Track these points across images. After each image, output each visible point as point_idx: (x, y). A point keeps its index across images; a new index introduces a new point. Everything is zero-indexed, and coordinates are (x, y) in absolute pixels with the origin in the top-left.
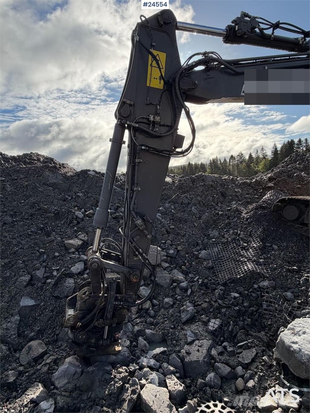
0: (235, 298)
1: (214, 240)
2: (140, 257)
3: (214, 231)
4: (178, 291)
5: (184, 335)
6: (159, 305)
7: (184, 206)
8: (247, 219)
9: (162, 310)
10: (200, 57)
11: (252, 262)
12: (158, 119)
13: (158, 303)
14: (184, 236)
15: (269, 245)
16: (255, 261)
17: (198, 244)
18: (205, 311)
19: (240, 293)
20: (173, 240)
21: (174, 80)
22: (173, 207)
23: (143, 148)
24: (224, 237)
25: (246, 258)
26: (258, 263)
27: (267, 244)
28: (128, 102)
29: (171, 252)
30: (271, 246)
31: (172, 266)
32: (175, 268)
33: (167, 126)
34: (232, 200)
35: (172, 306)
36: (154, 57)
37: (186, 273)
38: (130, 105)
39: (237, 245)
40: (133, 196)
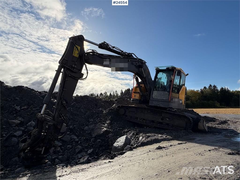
0: (99, 141)
1: (91, 123)
2: (62, 118)
3: (91, 119)
4: (74, 143)
5: (77, 156)
6: (65, 149)
7: (78, 109)
8: (105, 113)
9: (66, 151)
10: (91, 51)
11: (106, 128)
12: (75, 66)
13: (64, 148)
14: (77, 121)
15: (113, 122)
16: (107, 127)
17: (84, 125)
18: (86, 147)
19: (101, 140)
20: (72, 122)
21: (82, 56)
22: (72, 109)
23: (69, 75)
24: (95, 121)
25: (104, 127)
26: (108, 128)
27: (112, 122)
28: (66, 59)
29: (71, 127)
30: (114, 123)
31: (71, 134)
32: (73, 134)
33: (78, 69)
34: (100, 107)
35: (71, 148)
36: (77, 47)
37: (78, 137)
38: (66, 60)
39: (101, 123)
40: (63, 92)
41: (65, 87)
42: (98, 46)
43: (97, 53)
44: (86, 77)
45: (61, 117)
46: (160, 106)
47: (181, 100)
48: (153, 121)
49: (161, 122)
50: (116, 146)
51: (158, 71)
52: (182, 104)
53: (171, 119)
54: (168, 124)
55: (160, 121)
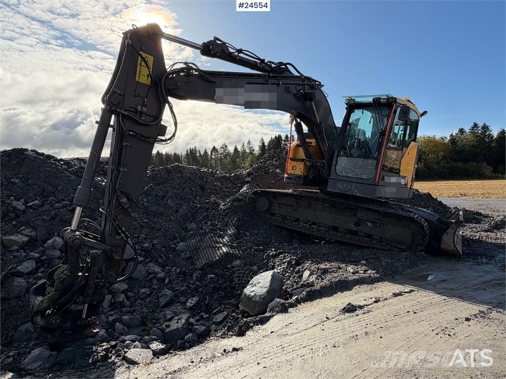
0: (211, 278)
1: (192, 232)
3: (192, 224)
4: (155, 282)
5: (164, 315)
6: (135, 296)
7: (159, 199)
8: (224, 210)
9: (139, 301)
10: (183, 66)
11: (227, 247)
12: (145, 109)
13: (133, 295)
14: (159, 230)
15: (242, 232)
16: (229, 245)
17: (175, 238)
18: (183, 293)
19: (216, 274)
20: (147, 234)
21: (161, 80)
22: (145, 200)
23: (131, 133)
24: (202, 229)
25: (222, 244)
26: (232, 247)
27: (241, 232)
28: (119, 92)
29: (146, 245)
30: (244, 233)
31: (147, 260)
32: (151, 261)
33: (153, 116)
34: (211, 193)
35: (149, 295)
36: (143, 58)
37: (163, 266)
38: (120, 95)
39: (214, 234)
40: (118, 176)
41: (122, 163)
42: (199, 51)
43: (198, 70)
44: (174, 135)
45: (119, 234)
46: (354, 194)
47: (404, 177)
48: (335, 229)
49: (355, 229)
50: (250, 295)
51: (352, 106)
52: (405, 187)
53: (378, 225)
54: (370, 236)
55: (353, 227)
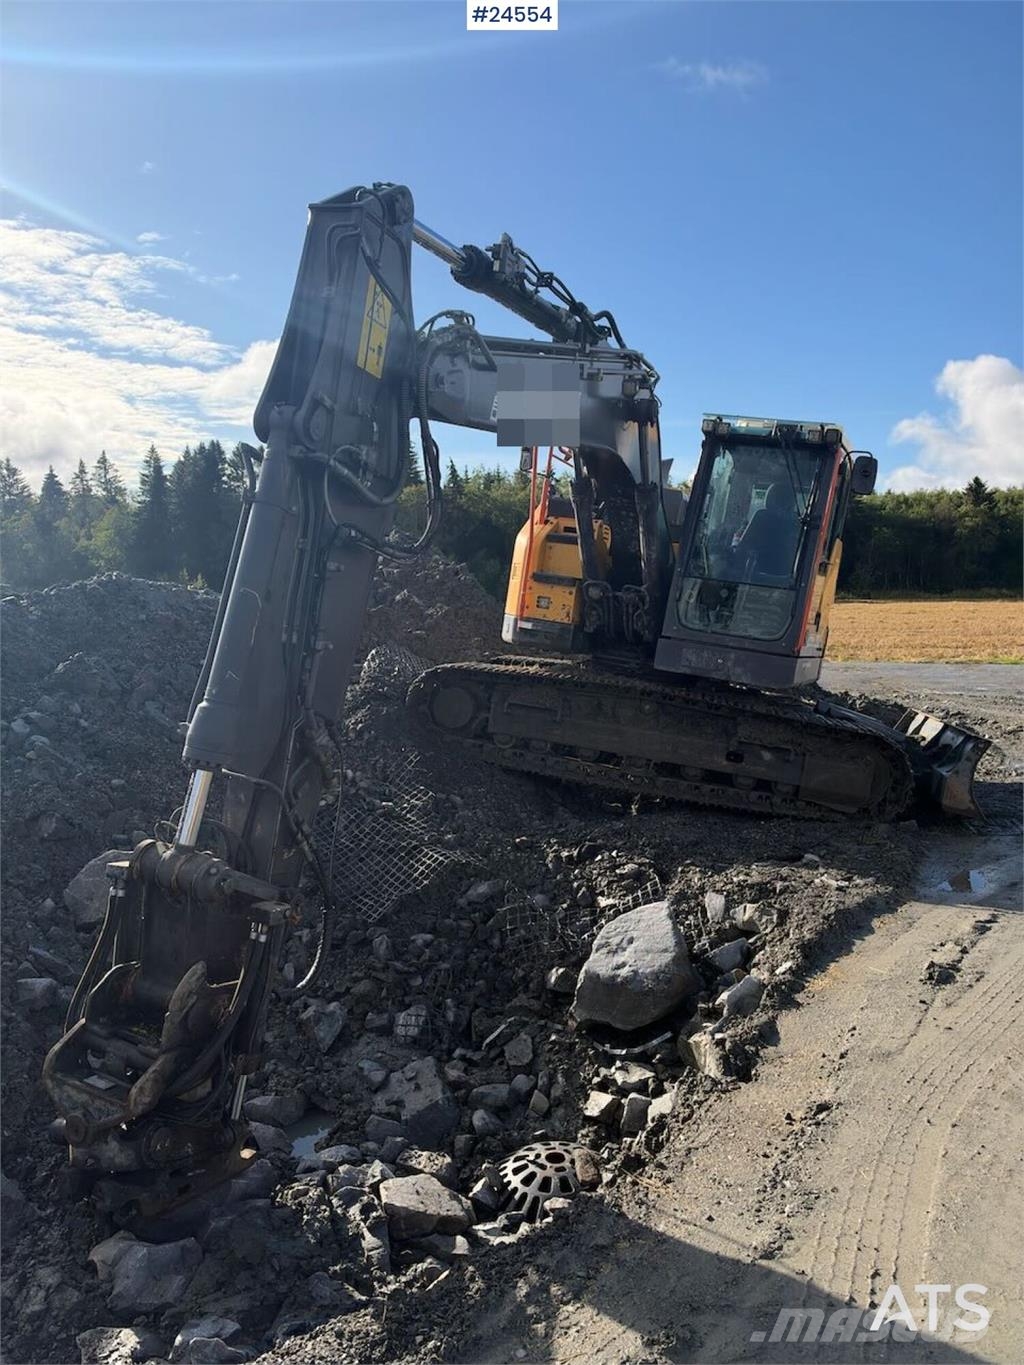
0: (427, 945)
2: (307, 848)
11: (434, 844)
18: (368, 1001)
19: (433, 931)
23: (353, 533)
26: (446, 845)
27: (438, 795)
30: (448, 799)
40: (312, 664)
45: (292, 845)
46: (733, 679)
49: (728, 770)
53: (792, 757)
55: (722, 764)
